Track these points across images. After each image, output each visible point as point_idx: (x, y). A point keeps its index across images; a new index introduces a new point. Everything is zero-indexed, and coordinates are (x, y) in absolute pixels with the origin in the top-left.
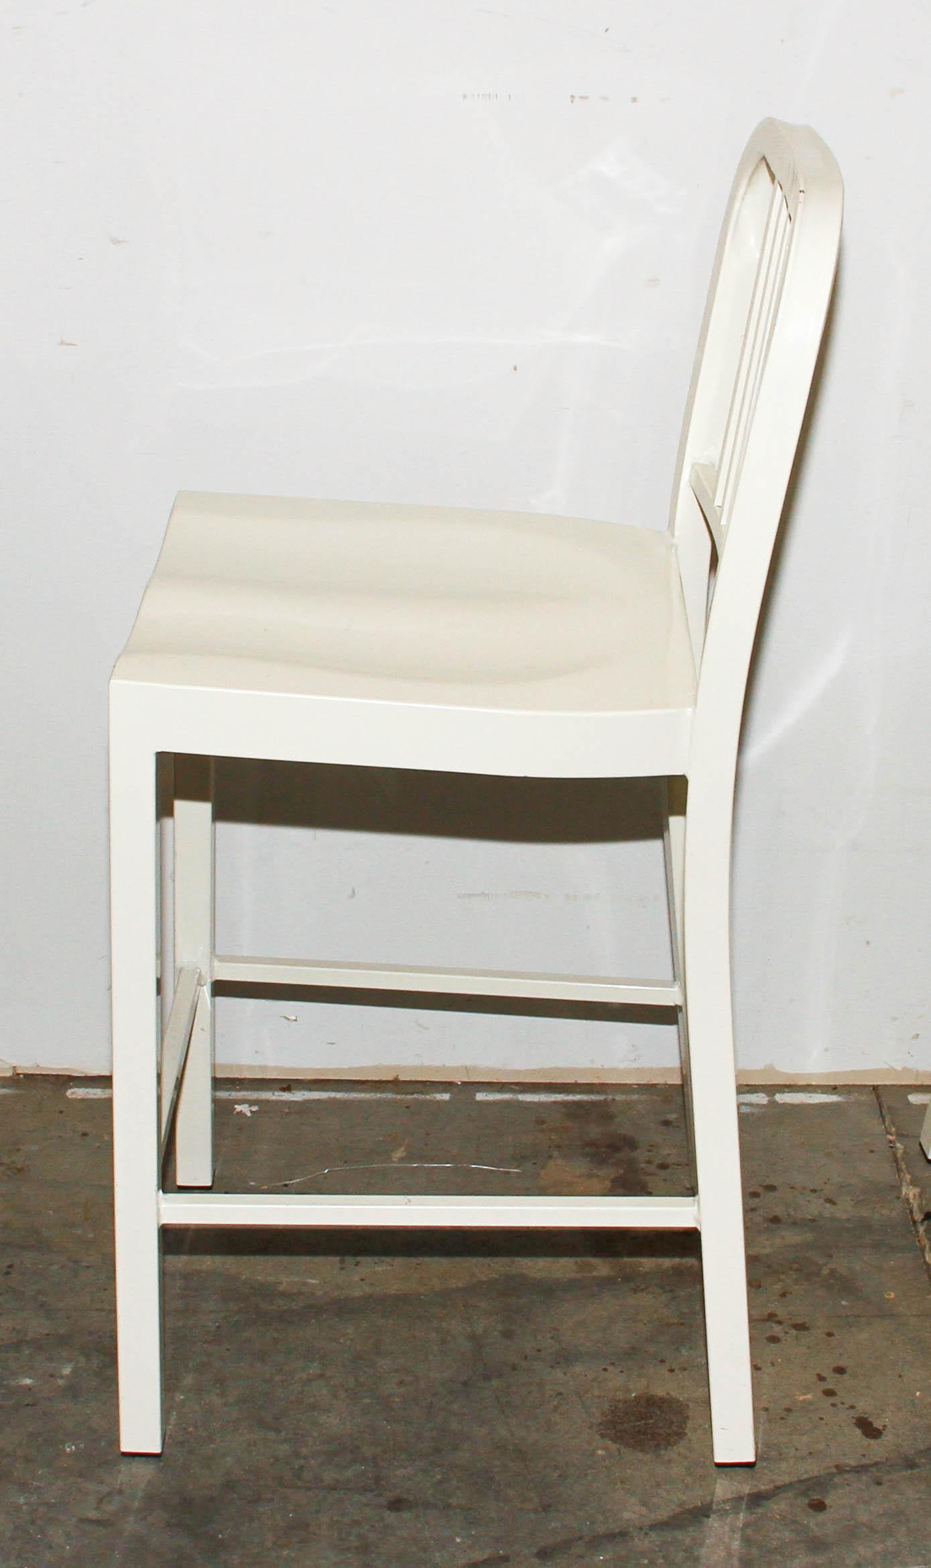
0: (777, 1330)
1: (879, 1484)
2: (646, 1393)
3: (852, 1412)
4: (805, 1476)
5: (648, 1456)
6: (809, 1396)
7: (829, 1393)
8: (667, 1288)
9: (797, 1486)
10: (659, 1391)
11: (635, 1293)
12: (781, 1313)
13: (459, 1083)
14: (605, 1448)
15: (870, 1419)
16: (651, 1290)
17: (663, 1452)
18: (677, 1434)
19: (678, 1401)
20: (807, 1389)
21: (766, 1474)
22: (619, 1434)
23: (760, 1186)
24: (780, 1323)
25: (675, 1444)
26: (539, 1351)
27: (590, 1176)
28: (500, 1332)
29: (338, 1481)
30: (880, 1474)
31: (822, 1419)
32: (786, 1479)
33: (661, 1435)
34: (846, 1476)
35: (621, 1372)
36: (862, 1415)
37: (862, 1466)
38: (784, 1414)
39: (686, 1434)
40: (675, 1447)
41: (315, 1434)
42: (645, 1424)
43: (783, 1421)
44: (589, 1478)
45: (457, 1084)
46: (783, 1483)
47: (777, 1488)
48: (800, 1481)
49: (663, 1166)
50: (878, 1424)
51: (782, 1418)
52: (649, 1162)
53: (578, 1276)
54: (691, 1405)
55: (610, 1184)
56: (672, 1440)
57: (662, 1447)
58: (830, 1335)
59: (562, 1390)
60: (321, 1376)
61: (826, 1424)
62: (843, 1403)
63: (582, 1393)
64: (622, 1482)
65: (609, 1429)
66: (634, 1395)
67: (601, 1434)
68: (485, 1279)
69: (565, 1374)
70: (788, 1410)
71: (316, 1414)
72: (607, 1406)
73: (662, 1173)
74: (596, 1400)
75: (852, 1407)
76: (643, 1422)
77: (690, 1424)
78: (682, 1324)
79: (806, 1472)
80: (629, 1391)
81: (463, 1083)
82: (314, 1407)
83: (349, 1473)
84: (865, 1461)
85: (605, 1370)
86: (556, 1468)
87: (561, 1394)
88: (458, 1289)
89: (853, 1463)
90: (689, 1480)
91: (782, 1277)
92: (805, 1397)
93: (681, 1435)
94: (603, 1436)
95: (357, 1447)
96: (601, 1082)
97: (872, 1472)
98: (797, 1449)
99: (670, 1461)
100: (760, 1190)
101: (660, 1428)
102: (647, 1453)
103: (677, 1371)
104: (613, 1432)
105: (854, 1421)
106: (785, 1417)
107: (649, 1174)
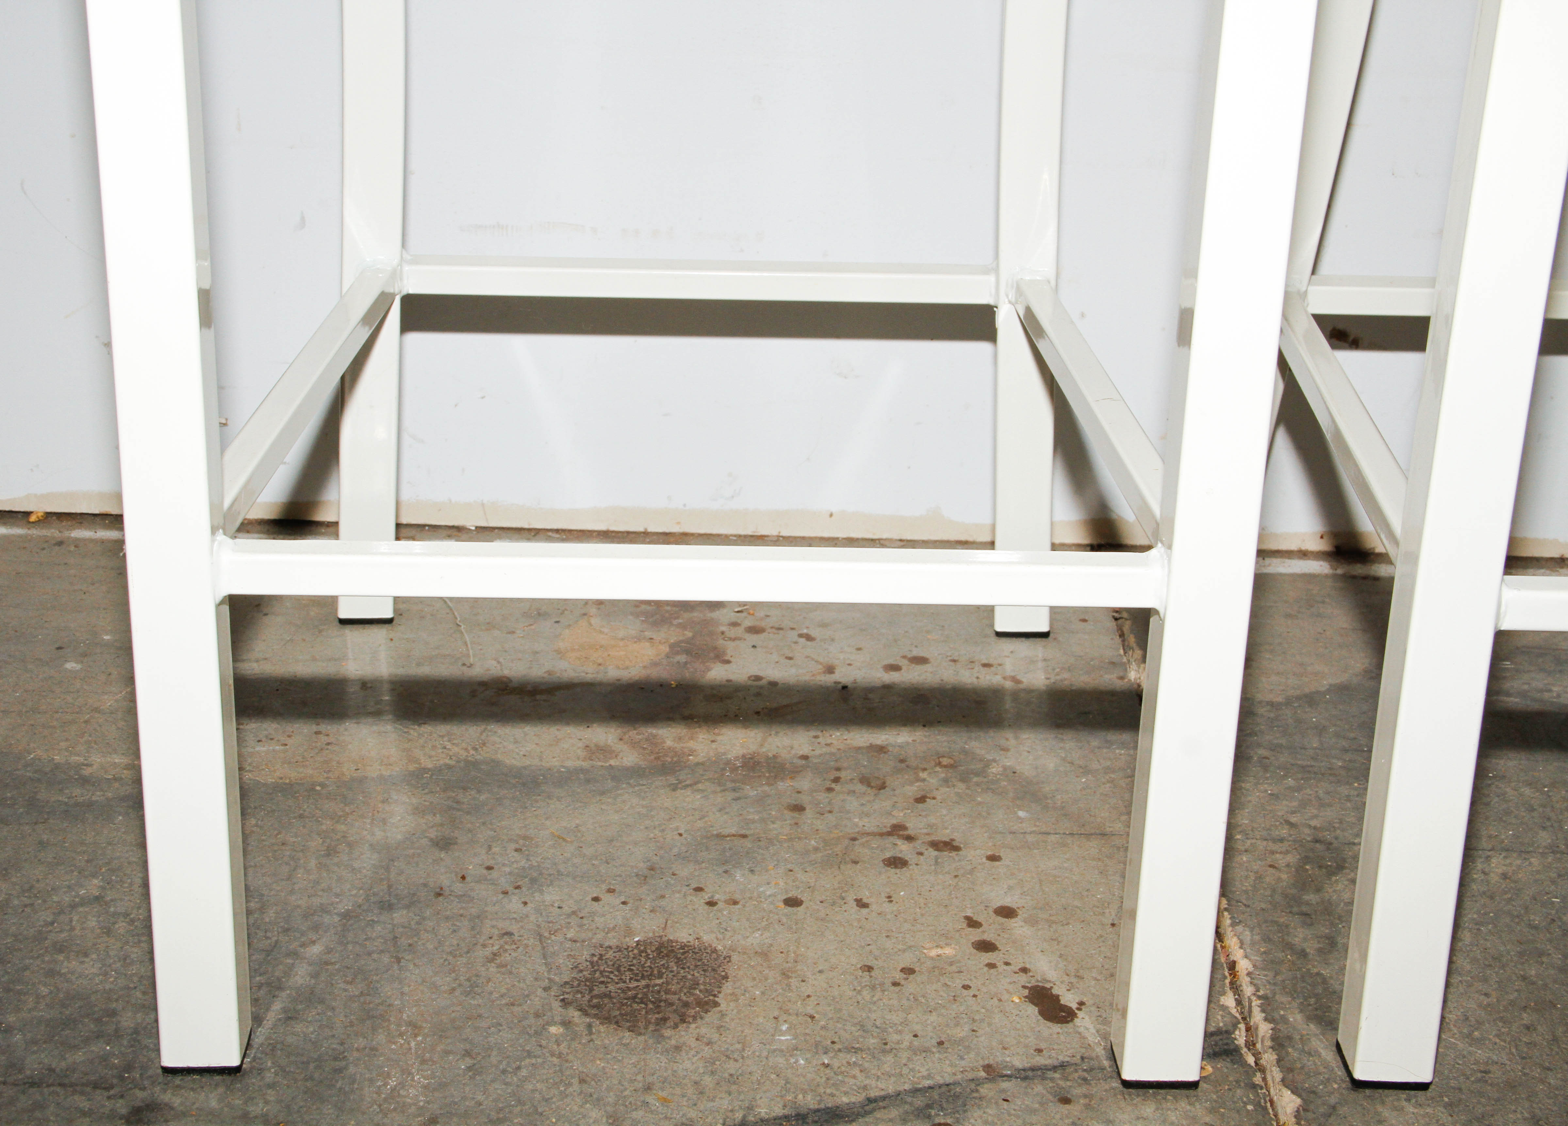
0: (904, 849)
1: (1066, 1101)
2: (661, 937)
3: (1023, 979)
4: (927, 1083)
5: (641, 1038)
6: (948, 951)
7: (986, 946)
8: (730, 785)
9: (909, 1099)
10: (682, 935)
11: (674, 790)
12: (914, 825)
13: (473, 528)
14: (566, 1024)
15: (1055, 991)
16: (700, 786)
17: (667, 1033)
18: (700, 1003)
19: (715, 951)
20: (946, 938)
21: (854, 1077)
22: (595, 1001)
23: (904, 657)
24: (909, 838)
25: (695, 1018)
26: (489, 868)
27: (638, 639)
28: (431, 840)
29: (51, 1070)
30: (1068, 1083)
31: (966, 987)
32: (890, 1087)
33: (672, 1004)
34: (1005, 1085)
35: (624, 903)
36: (1040, 984)
37: (1033, 1069)
38: (899, 976)
39: (716, 1004)
40: (693, 1026)
41: (44, 990)
42: (647, 986)
43: (897, 989)
44: (524, 1072)
45: (470, 529)
46: (882, 1093)
47: (870, 1101)
48: (915, 1091)
49: (754, 630)
50: (1069, 999)
51: (895, 984)
52: (735, 624)
53: (586, 764)
54: (735, 958)
55: (668, 649)
56: (692, 1012)
57: (670, 1023)
58: (993, 858)
59: (514, 928)
60: (97, 899)
61: (975, 996)
62: (1007, 964)
63: (546, 934)
64: (582, 1081)
65: (578, 992)
66: (636, 939)
67: (563, 1000)
68: (430, 766)
69: (525, 903)
70: (909, 971)
71: (61, 957)
72: (586, 955)
73: (753, 639)
74: (568, 945)
75: (1024, 970)
76: (643, 983)
77: (728, 987)
78: (744, 836)
79: (929, 1077)
80: (629, 932)
81: (476, 527)
82: (60, 948)
83: (79, 1056)
84: (1040, 1061)
85: (596, 899)
86: (467, 1053)
87: (509, 934)
88: (381, 777)
89: (1018, 1063)
90: (708, 1081)
91: (924, 775)
92: (940, 951)
93: (708, 1004)
94: (565, 1003)
95: (113, 1013)
96: (681, 531)
97: (1052, 1079)
98: (916, 1036)
99: (678, 1048)
100: (904, 663)
101: (675, 993)
102: (640, 1034)
103: (721, 905)
104: (587, 997)
105: (1026, 992)
106: (903, 982)
107: (731, 639)
